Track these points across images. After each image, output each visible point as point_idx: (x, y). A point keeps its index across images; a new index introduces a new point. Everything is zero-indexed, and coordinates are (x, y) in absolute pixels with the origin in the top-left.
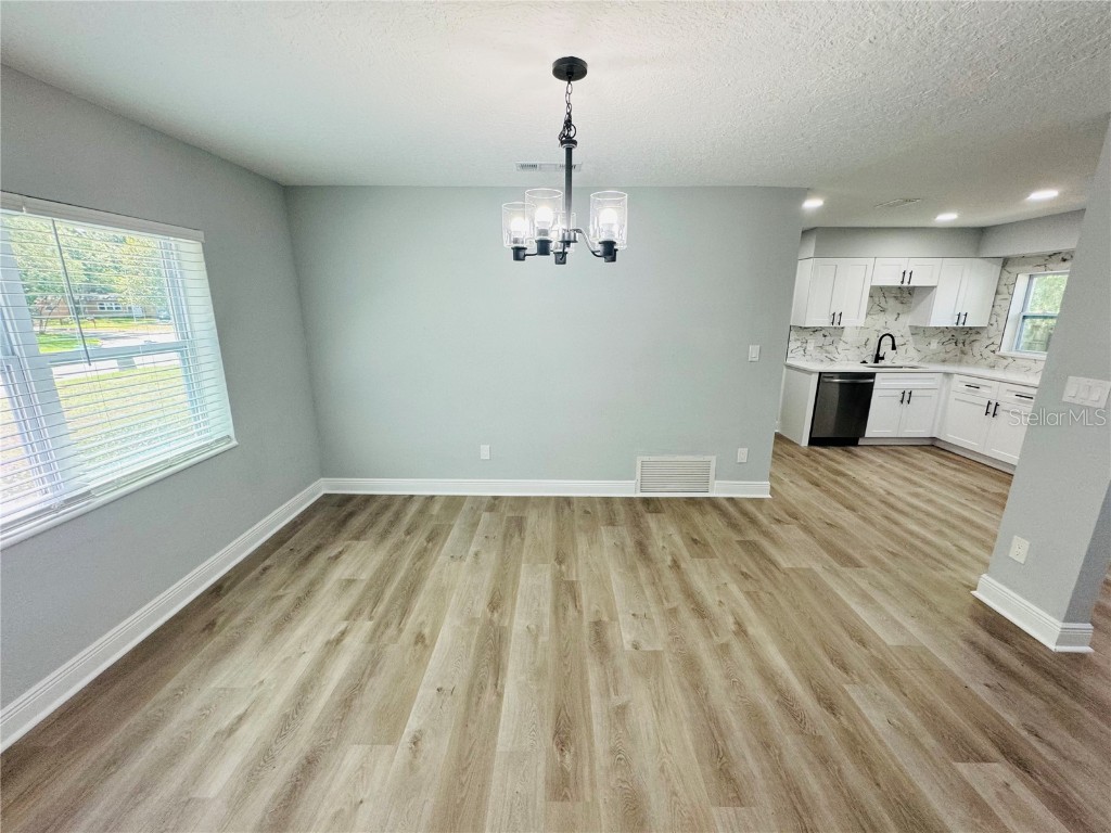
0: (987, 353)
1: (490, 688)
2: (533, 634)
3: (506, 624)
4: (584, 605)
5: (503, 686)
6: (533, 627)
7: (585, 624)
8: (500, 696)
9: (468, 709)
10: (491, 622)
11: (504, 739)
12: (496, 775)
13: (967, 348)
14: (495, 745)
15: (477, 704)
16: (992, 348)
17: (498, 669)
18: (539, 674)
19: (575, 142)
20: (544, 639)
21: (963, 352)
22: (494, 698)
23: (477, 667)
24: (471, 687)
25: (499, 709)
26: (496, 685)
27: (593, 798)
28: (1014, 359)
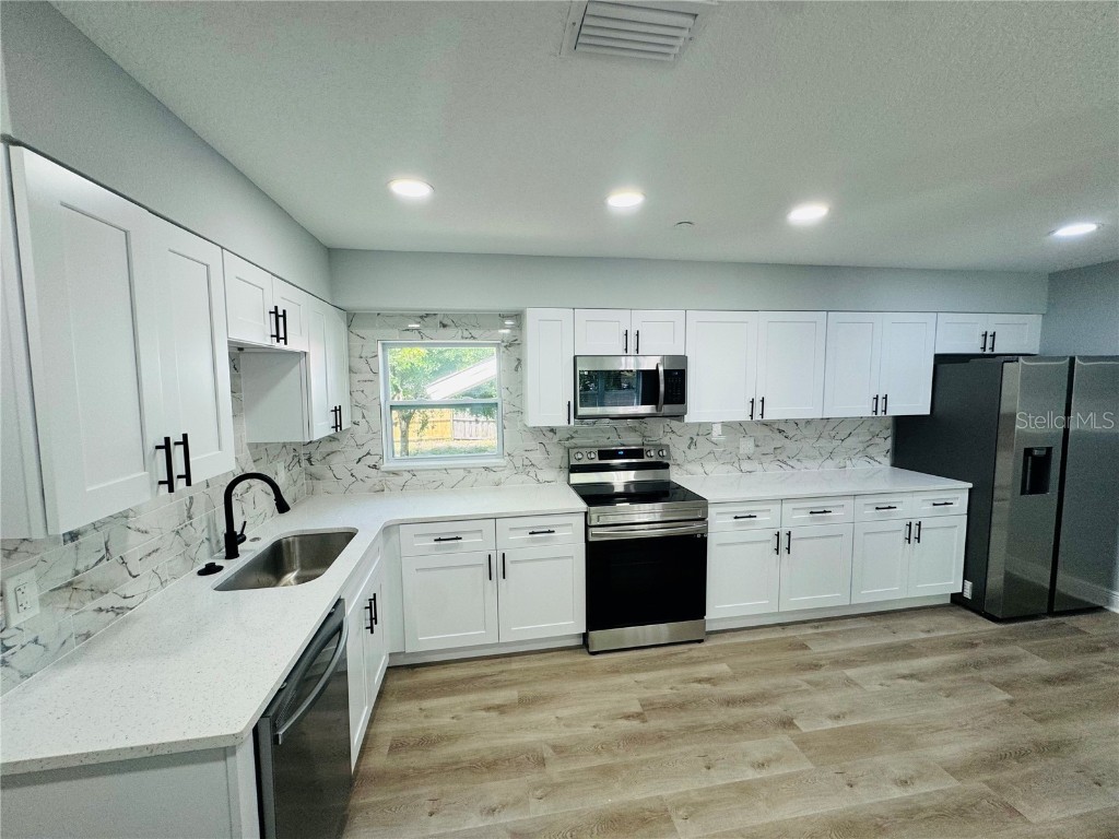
0: (361, 470)
13: (317, 468)
16: (370, 460)
21: (312, 476)
28: (413, 473)
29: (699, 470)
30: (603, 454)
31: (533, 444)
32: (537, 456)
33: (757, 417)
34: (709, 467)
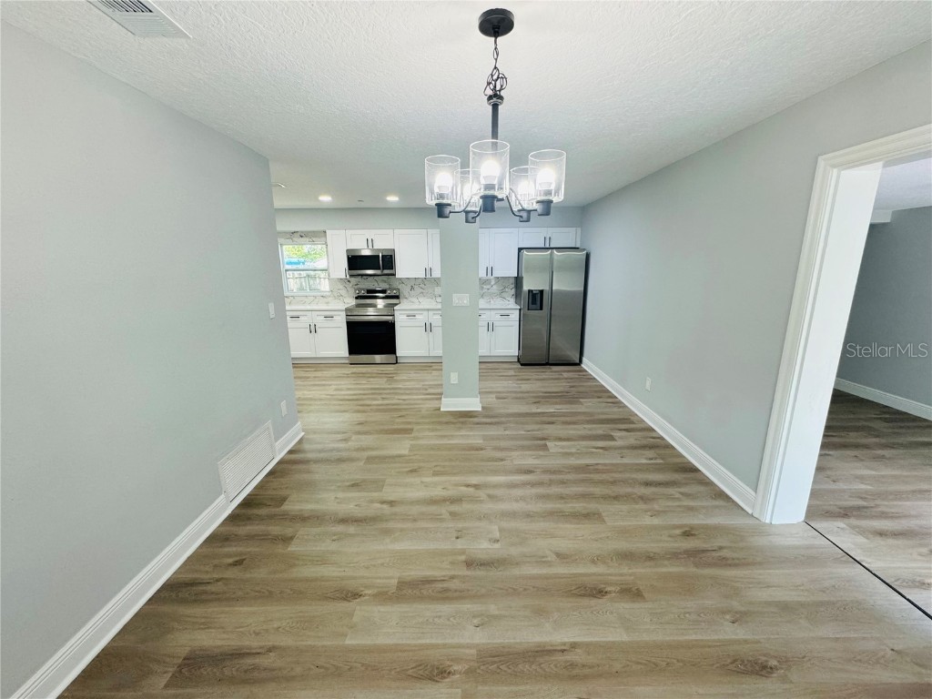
1: (568, 657)
2: (485, 621)
3: (474, 651)
4: (444, 573)
5: (564, 644)
6: (476, 621)
7: (469, 573)
8: (574, 646)
9: (600, 676)
10: (470, 672)
11: (617, 636)
12: (646, 637)
14: (623, 642)
15: (591, 667)
17: (542, 652)
18: (540, 612)
19: (501, 98)
20: (493, 608)
22: (578, 651)
23: (547, 677)
24: (573, 678)
25: (588, 645)
26: (563, 651)
27: (630, 575)
29: (416, 301)
30: (369, 291)
31: (341, 287)
32: (343, 292)
33: (428, 276)
34: (421, 300)
